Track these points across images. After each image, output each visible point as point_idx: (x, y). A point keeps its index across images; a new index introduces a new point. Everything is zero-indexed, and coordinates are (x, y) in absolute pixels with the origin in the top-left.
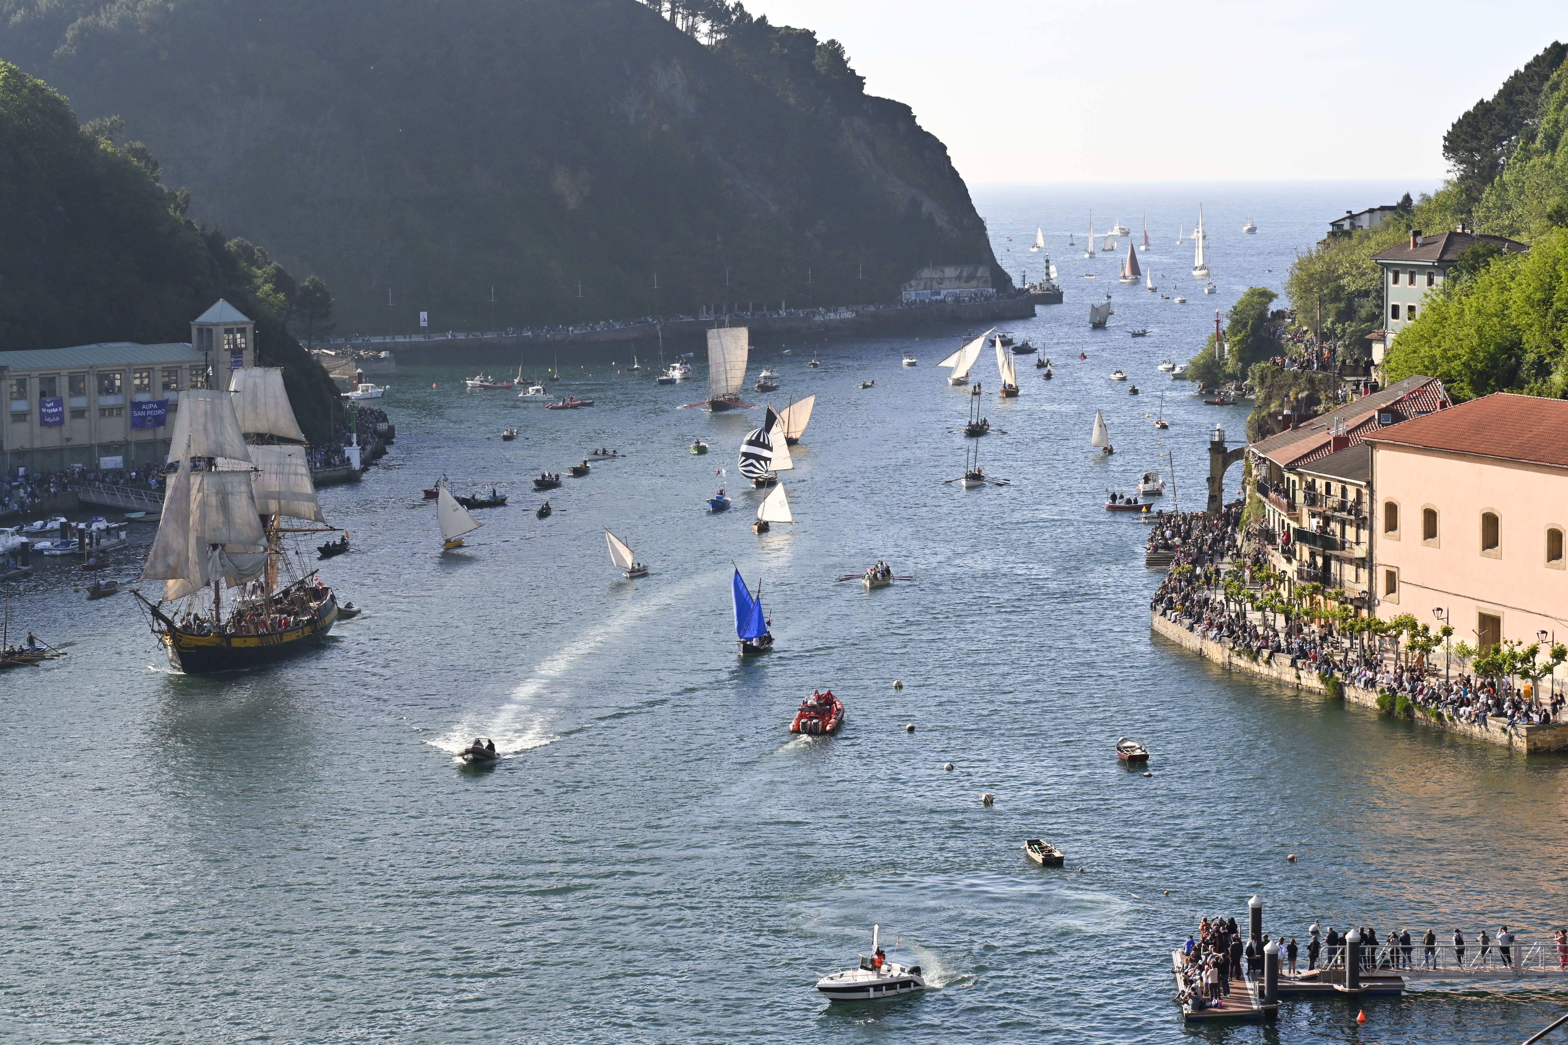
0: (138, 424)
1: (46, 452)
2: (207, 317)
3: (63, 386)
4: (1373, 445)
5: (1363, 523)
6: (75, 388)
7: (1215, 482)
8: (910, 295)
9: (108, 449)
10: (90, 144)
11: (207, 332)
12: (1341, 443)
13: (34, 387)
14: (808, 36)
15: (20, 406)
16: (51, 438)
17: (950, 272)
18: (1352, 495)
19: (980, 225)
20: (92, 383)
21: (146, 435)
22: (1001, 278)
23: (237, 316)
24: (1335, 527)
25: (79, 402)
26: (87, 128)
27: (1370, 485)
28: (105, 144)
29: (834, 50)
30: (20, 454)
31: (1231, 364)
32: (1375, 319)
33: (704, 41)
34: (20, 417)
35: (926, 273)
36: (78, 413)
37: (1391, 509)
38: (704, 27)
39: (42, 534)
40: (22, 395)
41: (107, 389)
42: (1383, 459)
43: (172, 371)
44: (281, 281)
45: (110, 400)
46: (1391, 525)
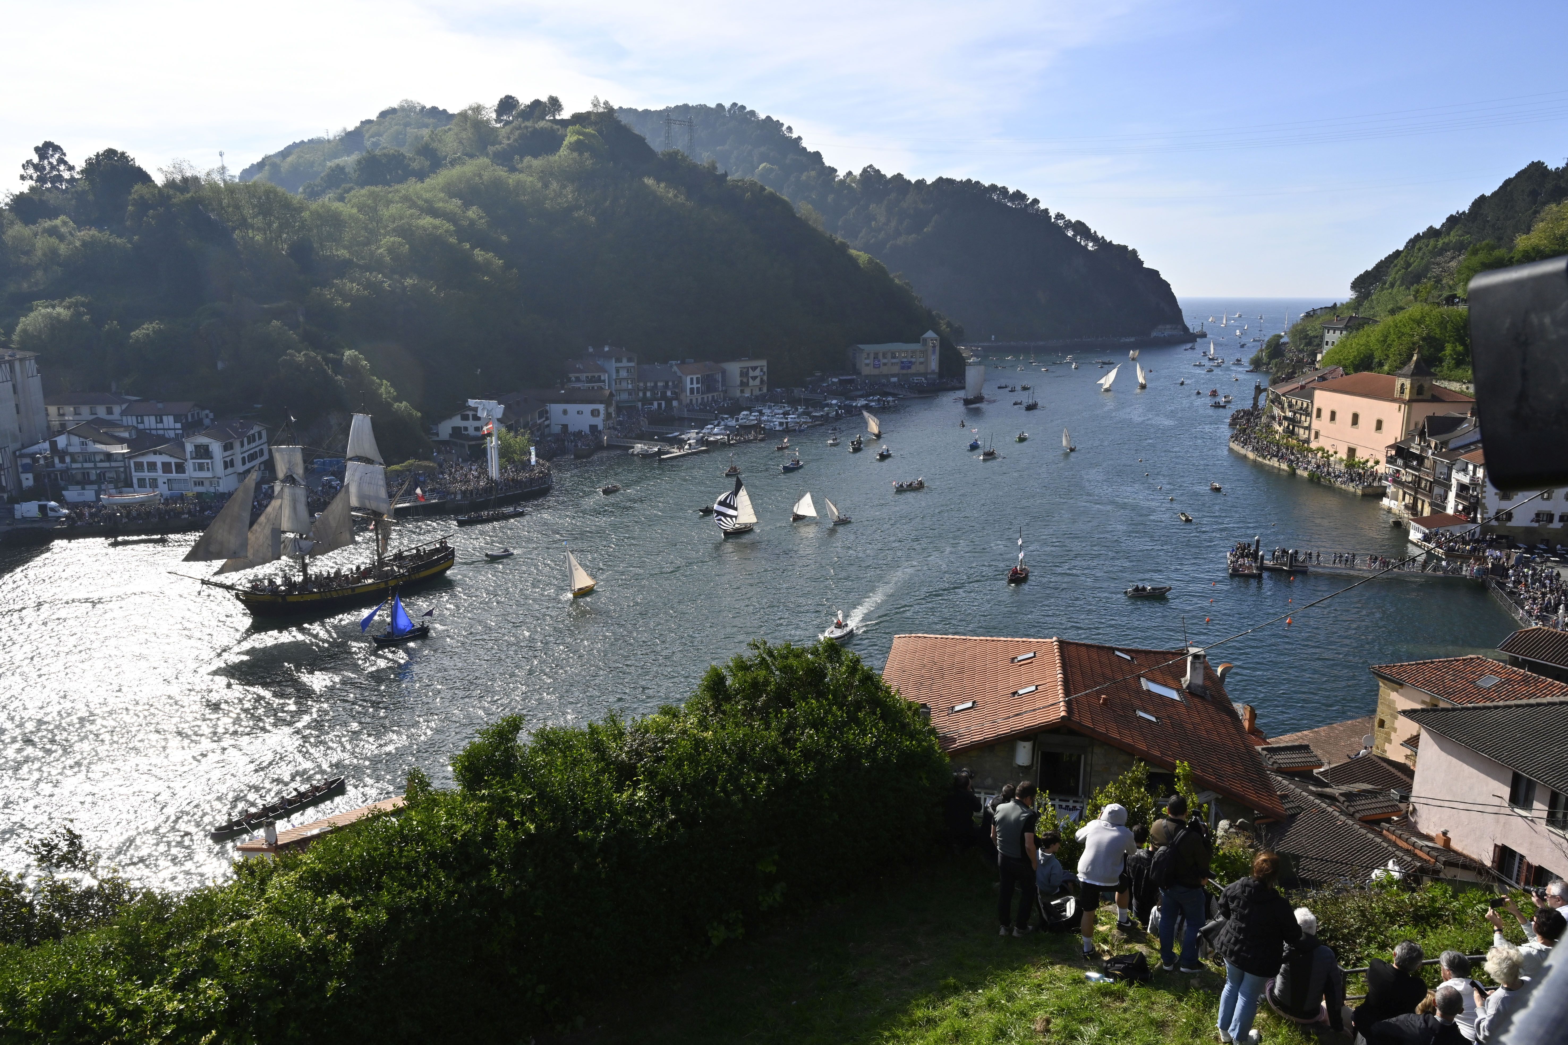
0: (903, 368)
1: (875, 376)
2: (926, 335)
3: (880, 356)
4: (1314, 389)
5: (1308, 414)
6: (884, 357)
7: (1256, 399)
8: (1154, 334)
9: (893, 376)
10: (892, 280)
11: (925, 340)
12: (1303, 387)
13: (872, 356)
14: (1125, 247)
15: (867, 361)
16: (876, 372)
17: (1168, 326)
18: (1305, 405)
19: (1180, 311)
20: (889, 355)
21: (904, 372)
22: (1186, 329)
23: (934, 335)
24: (1298, 416)
25: (885, 361)
26: (891, 276)
27: (1312, 402)
28: (897, 281)
29: (1134, 252)
30: (867, 376)
31: (1265, 360)
32: (1320, 346)
33: (1090, 248)
34: (867, 365)
35: (1160, 327)
36: (885, 364)
37: (1319, 411)
38: (1091, 244)
39: (872, 401)
40: (868, 358)
41: (894, 357)
42: (1318, 393)
43: (914, 352)
44: (949, 325)
45: (894, 361)
46: (1319, 415)
